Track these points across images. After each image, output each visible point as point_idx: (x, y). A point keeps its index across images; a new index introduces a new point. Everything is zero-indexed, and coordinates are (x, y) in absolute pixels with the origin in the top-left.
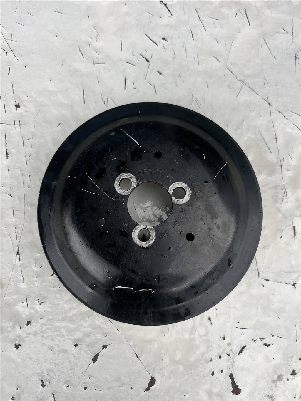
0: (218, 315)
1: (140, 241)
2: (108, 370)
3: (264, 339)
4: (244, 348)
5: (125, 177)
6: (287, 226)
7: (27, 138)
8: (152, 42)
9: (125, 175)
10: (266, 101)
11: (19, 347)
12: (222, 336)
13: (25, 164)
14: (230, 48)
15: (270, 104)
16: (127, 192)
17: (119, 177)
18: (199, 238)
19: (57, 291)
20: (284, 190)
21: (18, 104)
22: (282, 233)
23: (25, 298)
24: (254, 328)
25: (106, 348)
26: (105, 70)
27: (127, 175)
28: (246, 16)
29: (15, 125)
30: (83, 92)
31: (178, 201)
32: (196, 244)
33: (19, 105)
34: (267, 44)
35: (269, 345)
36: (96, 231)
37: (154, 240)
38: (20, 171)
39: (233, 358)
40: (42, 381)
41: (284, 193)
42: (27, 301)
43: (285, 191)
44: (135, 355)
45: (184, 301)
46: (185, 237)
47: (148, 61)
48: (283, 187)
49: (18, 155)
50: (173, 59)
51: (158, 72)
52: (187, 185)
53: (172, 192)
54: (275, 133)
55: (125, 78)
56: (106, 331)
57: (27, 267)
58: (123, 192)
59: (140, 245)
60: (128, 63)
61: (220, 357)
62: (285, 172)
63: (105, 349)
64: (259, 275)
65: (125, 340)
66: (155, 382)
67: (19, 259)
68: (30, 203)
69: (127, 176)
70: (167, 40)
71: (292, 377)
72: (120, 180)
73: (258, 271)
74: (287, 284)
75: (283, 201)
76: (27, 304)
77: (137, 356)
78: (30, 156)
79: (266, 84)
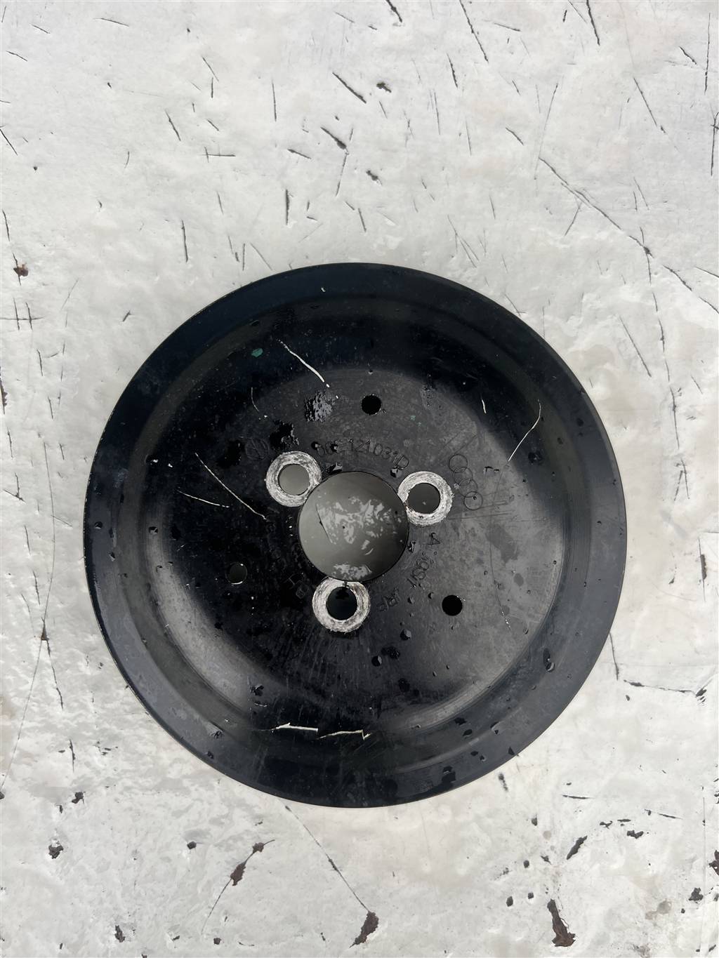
0: (520, 769)
1: (331, 618)
2: (266, 900)
3: (628, 820)
4: (581, 841)
5: (292, 462)
6: (685, 554)
7: (49, 353)
8: (351, 93)
9: (292, 456)
10: (640, 245)
11: (58, 854)
12: (531, 817)
13: (47, 417)
14: (549, 105)
15: (647, 251)
16: (298, 498)
17: (275, 463)
18: (473, 606)
19: (141, 722)
20: (681, 468)
21: (23, 265)
22: (672, 573)
23: (66, 740)
24: (605, 796)
25: (261, 851)
26: (234, 170)
27: (295, 456)
28: (590, 20)
29: (18, 319)
30: (181, 231)
31: (420, 517)
32: (467, 621)
33: (25, 268)
34: (642, 93)
35: (641, 834)
36: (225, 596)
37: (365, 614)
38: (37, 436)
39: (556, 865)
40: (117, 928)
41: (681, 475)
42: (71, 747)
43: (683, 470)
44: (330, 863)
46: (441, 604)
47: (342, 145)
48: (678, 460)
49: (30, 396)
50: (407, 139)
51: (369, 173)
52: (442, 479)
53: (408, 495)
54: (660, 324)
55: (287, 191)
56: (258, 811)
57: (68, 667)
58: (288, 499)
59: (333, 628)
60: (292, 151)
61: (527, 864)
62: (683, 422)
63: (258, 852)
64: (618, 673)
65: (304, 830)
66: (377, 923)
67: (49, 648)
68: (65, 514)
69: (296, 459)
70: (388, 87)
71: (692, 904)
72: (280, 469)
73: (616, 664)
74: (683, 692)
75: (676, 494)
76: (73, 755)
77: (334, 867)
78: (59, 398)
79: (640, 198)
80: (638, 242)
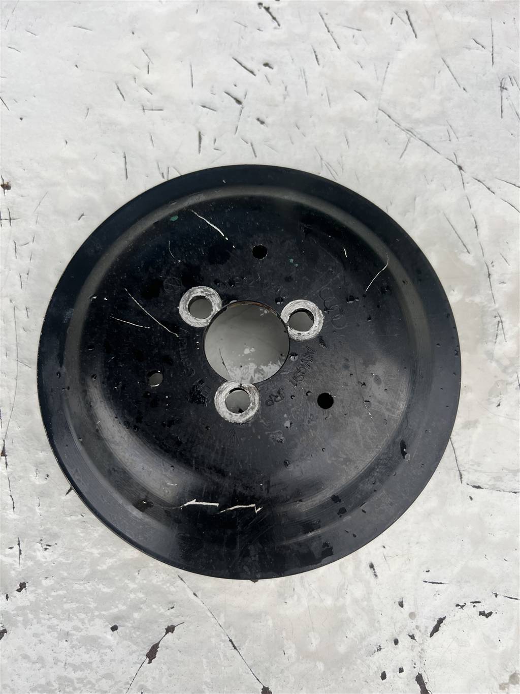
0: (387, 558)
1: (230, 412)
2: (176, 676)
3: (479, 602)
4: (441, 621)
5: (199, 294)
6: (507, 384)
7: (22, 242)
8: (246, 71)
9: (199, 290)
10: (455, 164)
11: (3, 635)
12: (398, 600)
13: (18, 288)
14: (384, 75)
15: (460, 168)
16: (204, 321)
17: (187, 295)
18: (342, 401)
19: (77, 523)
20: (498, 319)
21: (8, 183)
22: (499, 398)
23: (15, 538)
24: (459, 582)
25: (172, 632)
26: (163, 119)
27: (202, 290)
28: (409, 23)
29: (1, 220)
30: (123, 159)
31: (299, 334)
32: (337, 413)
33: (9, 184)
34: (448, 67)
35: (490, 614)
36: (145, 396)
37: (256, 409)
38: (9, 302)
39: (421, 642)
41: (498, 324)
42: (19, 544)
43: (500, 320)
44: (230, 643)
45: (319, 527)
46: (317, 400)
47: (239, 102)
48: (496, 314)
49: (6, 273)
50: (285, 98)
51: (258, 119)
52: (315, 305)
53: (289, 318)
54: (474, 218)
55: (200, 133)
56: (171, 598)
57: (21, 477)
58: (195, 321)
59: (231, 420)
60: (204, 107)
61: (396, 642)
62: (496, 286)
63: (170, 633)
64: (461, 478)
65: (210, 614)
67: (6, 463)
68: (27, 359)
69: (202, 292)
70: (272, 66)
72: (190, 300)
73: (459, 471)
74: (515, 493)
75: (496, 339)
76: (20, 551)
77: (234, 646)
78: (28, 274)
79: (452, 133)
80: (453, 162)
